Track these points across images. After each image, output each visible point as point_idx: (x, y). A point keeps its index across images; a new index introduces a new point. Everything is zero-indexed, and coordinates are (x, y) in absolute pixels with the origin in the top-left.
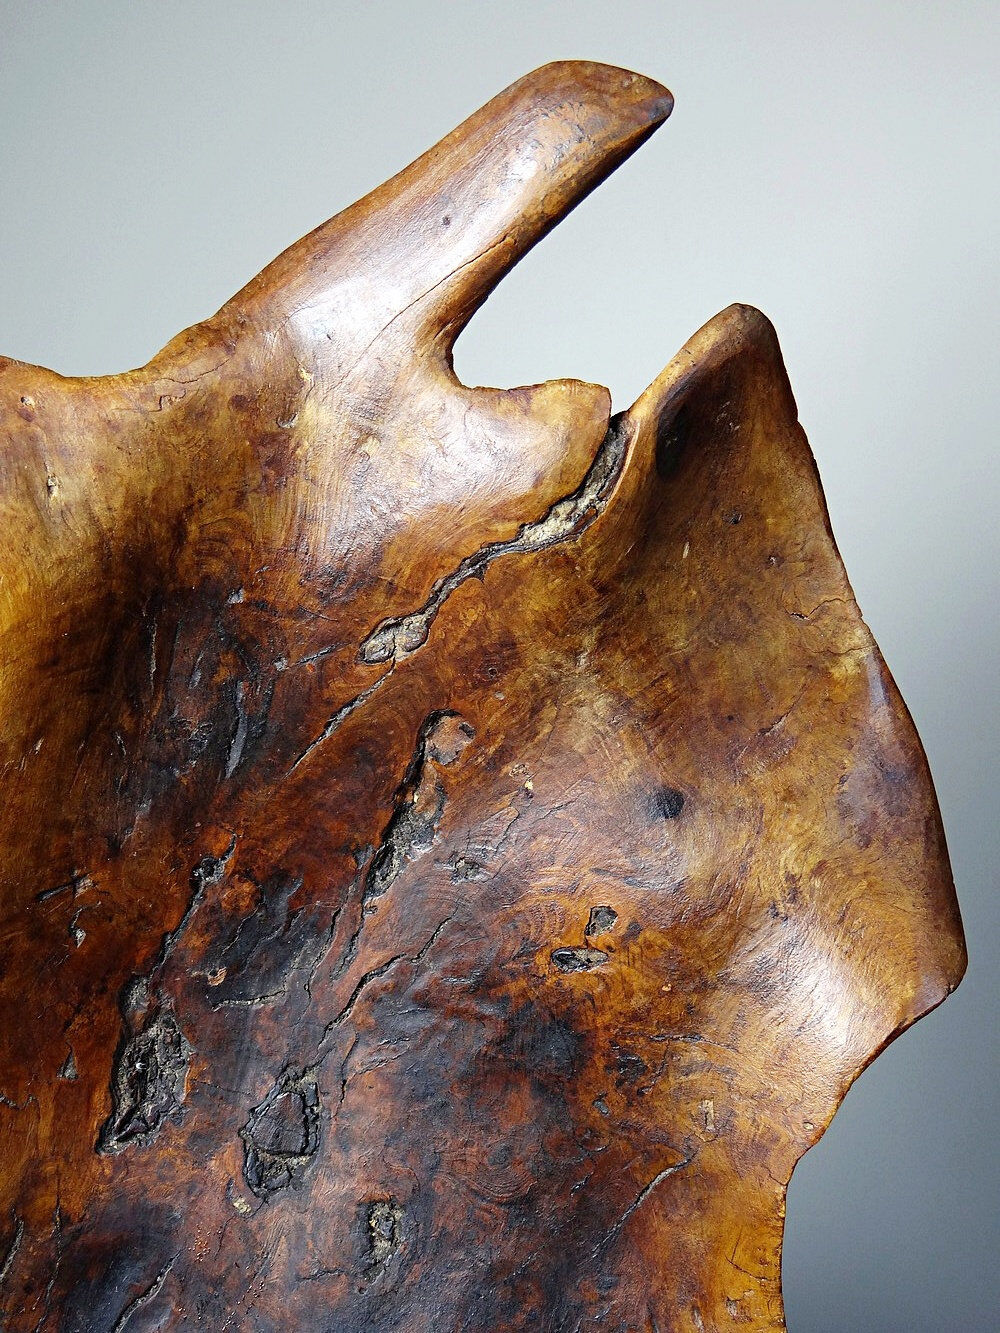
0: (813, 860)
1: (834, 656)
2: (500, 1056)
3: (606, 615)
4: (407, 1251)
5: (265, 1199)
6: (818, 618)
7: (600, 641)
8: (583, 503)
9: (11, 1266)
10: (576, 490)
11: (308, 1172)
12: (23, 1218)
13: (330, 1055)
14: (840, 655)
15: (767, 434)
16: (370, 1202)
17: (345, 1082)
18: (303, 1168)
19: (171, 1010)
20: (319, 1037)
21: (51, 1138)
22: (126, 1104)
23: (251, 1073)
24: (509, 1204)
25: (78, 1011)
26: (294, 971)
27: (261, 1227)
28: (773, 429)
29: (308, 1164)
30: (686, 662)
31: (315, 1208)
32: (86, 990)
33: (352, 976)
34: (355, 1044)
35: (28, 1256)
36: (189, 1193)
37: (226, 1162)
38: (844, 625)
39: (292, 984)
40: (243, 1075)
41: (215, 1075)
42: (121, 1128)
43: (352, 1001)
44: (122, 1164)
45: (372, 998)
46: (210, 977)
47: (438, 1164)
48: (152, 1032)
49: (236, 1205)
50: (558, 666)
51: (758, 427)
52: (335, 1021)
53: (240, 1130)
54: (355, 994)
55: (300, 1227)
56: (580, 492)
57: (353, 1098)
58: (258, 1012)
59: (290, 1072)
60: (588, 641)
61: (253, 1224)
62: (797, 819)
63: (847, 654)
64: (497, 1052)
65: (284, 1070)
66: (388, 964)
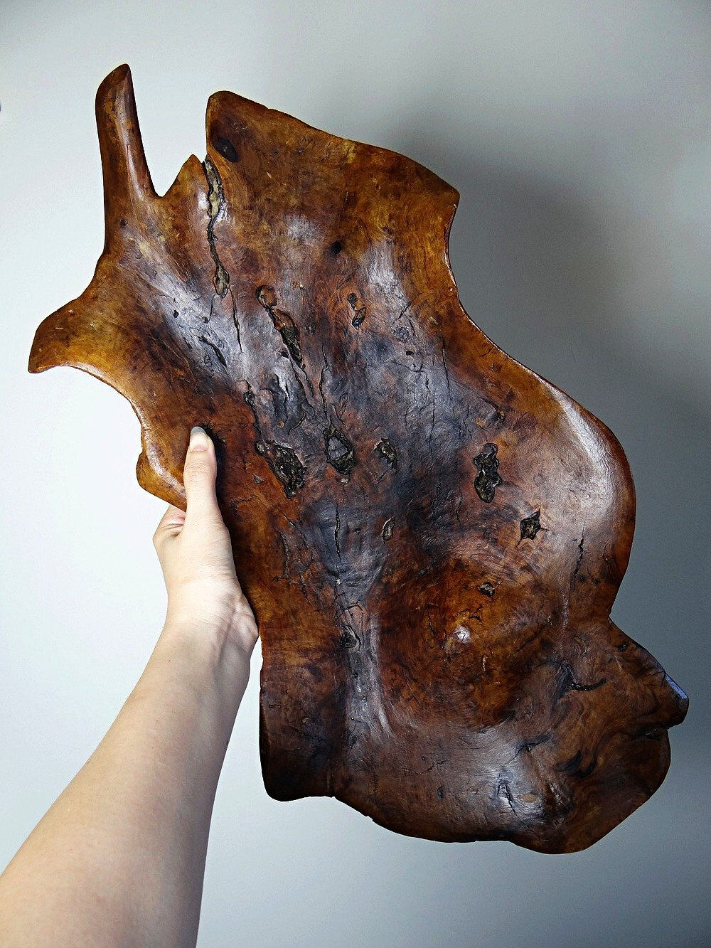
0: (387, 217)
1: (345, 158)
3: (261, 215)
6: (330, 153)
7: (270, 223)
8: (216, 189)
10: (210, 188)
14: (346, 156)
15: (259, 121)
16: (378, 446)
17: (342, 421)
19: (277, 444)
20: (325, 416)
22: (287, 481)
23: (317, 443)
25: (245, 462)
26: (302, 404)
27: (354, 481)
28: (259, 117)
30: (302, 204)
32: (241, 455)
33: (317, 390)
34: (336, 408)
36: (327, 490)
37: (330, 473)
38: (339, 147)
40: (315, 445)
42: (291, 489)
43: (323, 397)
44: (300, 497)
45: (327, 389)
46: (279, 426)
49: (342, 481)
50: (267, 243)
51: (253, 121)
52: (325, 408)
53: (327, 461)
54: (322, 394)
55: (364, 472)
56: (211, 188)
57: (348, 423)
58: (304, 424)
59: (326, 433)
60: (265, 227)
62: (373, 212)
63: (348, 153)
65: (324, 434)
66: (321, 377)
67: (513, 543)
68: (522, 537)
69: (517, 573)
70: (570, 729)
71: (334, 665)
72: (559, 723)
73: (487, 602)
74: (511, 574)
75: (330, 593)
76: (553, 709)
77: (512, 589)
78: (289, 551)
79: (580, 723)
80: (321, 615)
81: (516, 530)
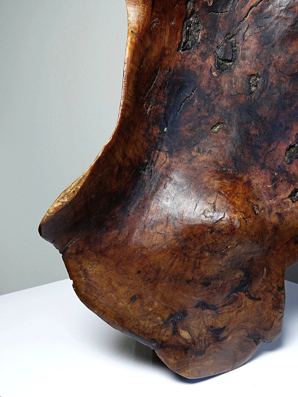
2: (291, 30)
4: (261, 89)
5: (221, 73)
9: (157, 79)
11: (232, 67)
12: (160, 65)
13: (240, 31)
16: (251, 75)
17: (244, 39)
18: (231, 65)
19: (198, 12)
20: (237, 26)
21: (168, 42)
22: (184, 40)
23: (217, 36)
24: (291, 75)
25: (177, 2)
26: (231, 5)
27: (220, 81)
29: (232, 64)
31: (235, 76)
33: (248, 7)
34: (248, 28)
35: (161, 78)
36: (201, 69)
37: (211, 61)
39: (230, 9)
40: (215, 36)
41: (207, 35)
42: (183, 47)
43: (247, 15)
44: (183, 57)
45: (254, 13)
46: (208, 3)
47: (271, 63)
48: (191, 19)
49: (213, 74)
52: (241, 21)
53: (214, 52)
54: (248, 12)
55: (231, 81)
57: (246, 44)
58: (220, 17)
59: (228, 36)
61: (218, 80)
64: (291, 29)
65: (227, 36)
66: (259, 3)
67: (282, 196)
68: (289, 197)
69: (273, 213)
70: (229, 312)
71: (129, 177)
72: (226, 305)
73: (253, 217)
74: (270, 211)
75: (156, 131)
76: (228, 296)
77: (265, 219)
78: (155, 84)
79: (235, 312)
80: (144, 140)
81: (288, 190)
